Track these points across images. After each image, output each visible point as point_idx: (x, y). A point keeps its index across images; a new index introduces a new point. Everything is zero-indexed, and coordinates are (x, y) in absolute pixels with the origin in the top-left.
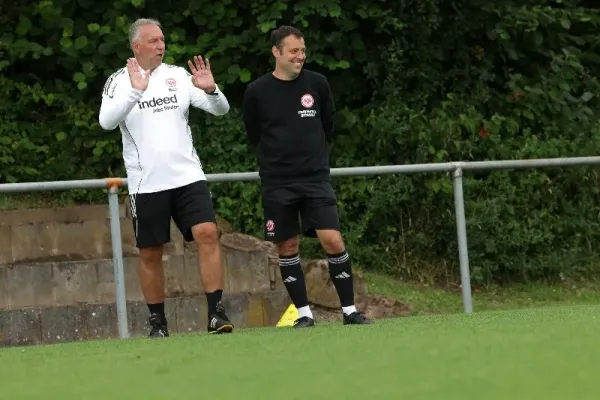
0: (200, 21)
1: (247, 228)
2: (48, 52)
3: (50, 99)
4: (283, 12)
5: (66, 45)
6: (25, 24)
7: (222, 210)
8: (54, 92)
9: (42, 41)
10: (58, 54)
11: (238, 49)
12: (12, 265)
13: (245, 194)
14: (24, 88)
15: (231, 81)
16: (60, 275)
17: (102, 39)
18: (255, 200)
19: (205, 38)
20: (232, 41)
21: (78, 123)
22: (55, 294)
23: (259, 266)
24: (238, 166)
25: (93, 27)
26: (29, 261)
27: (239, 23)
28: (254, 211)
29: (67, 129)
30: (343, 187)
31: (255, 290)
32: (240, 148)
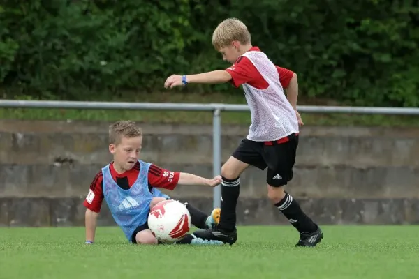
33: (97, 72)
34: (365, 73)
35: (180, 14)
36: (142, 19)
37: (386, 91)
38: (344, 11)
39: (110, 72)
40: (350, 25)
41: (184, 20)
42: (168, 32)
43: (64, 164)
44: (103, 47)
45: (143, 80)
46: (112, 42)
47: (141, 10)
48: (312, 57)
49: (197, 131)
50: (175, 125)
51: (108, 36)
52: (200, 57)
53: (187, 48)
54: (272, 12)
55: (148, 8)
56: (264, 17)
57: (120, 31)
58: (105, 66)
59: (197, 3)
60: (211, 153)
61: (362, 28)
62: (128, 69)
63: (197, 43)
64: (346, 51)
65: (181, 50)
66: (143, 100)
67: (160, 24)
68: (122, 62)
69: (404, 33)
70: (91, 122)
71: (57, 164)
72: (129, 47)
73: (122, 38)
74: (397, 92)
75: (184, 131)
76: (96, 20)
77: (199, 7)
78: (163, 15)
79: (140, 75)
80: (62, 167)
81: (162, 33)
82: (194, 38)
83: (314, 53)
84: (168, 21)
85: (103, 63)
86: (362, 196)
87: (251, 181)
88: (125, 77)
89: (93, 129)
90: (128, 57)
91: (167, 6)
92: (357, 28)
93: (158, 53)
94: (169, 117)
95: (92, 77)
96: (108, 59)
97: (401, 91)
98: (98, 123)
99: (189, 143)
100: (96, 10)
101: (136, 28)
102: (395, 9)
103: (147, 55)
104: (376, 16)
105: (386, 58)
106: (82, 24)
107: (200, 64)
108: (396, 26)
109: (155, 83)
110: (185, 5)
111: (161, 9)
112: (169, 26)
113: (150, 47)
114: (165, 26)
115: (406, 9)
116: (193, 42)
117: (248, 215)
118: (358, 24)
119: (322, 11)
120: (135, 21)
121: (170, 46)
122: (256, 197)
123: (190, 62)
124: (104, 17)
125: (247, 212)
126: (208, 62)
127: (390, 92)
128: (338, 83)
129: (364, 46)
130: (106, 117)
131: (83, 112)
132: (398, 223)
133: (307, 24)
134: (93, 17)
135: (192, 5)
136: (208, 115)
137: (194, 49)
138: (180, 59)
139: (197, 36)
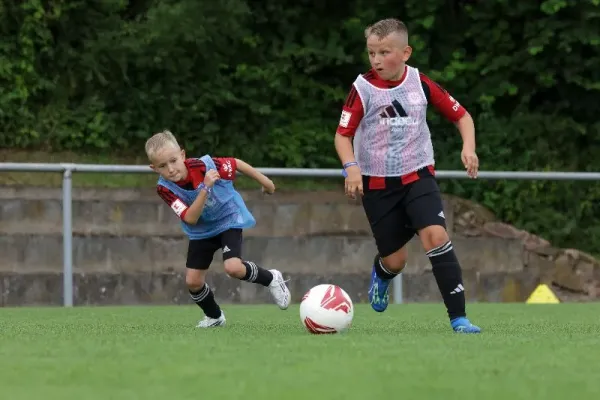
0: (478, 43)
1: (507, 219)
2: (349, 59)
4: (550, 38)
6: (335, 36)
7: (488, 203)
9: (348, 51)
10: (359, 64)
11: (508, 68)
12: (310, 236)
13: (508, 191)
14: (329, 90)
15: (501, 94)
16: (349, 248)
18: (515, 195)
19: (482, 58)
20: (504, 60)
22: (345, 262)
23: (515, 251)
24: (504, 166)
26: (324, 234)
27: (512, 46)
28: (514, 205)
30: (591, 190)
31: (510, 271)
32: (505, 151)
34: (242, 128)
35: (23, 57)
37: (265, 148)
38: (217, 55)
40: (224, 72)
41: (27, 64)
42: (9, 79)
48: (179, 108)
49: (45, 195)
50: (18, 188)
52: (48, 108)
53: (31, 98)
54: (132, 55)
56: (123, 61)
59: (43, 46)
60: (60, 222)
61: (237, 75)
63: (44, 92)
64: (218, 103)
65: (25, 100)
69: (287, 80)
74: (280, 150)
75: (28, 195)
77: (46, 49)
82: (40, 87)
83: (181, 104)
84: (9, 66)
87: (109, 252)
91: (7, 48)
92: (232, 75)
94: (10, 178)
97: (282, 148)
99: (35, 209)
102: (275, 52)
104: (253, 61)
105: (265, 109)
107: (48, 116)
108: (276, 71)
110: (29, 47)
112: (10, 72)
114: (5, 71)
115: (286, 53)
116: (38, 90)
117: (105, 294)
118: (233, 70)
119: (189, 55)
121: (11, 96)
122: (115, 272)
123: (36, 115)
125: (104, 290)
126: (57, 115)
127: (271, 150)
128: (210, 140)
129: (239, 95)
133: (174, 69)
135: (38, 47)
136: (57, 176)
137: (40, 100)
138: (24, 111)
139: (44, 83)
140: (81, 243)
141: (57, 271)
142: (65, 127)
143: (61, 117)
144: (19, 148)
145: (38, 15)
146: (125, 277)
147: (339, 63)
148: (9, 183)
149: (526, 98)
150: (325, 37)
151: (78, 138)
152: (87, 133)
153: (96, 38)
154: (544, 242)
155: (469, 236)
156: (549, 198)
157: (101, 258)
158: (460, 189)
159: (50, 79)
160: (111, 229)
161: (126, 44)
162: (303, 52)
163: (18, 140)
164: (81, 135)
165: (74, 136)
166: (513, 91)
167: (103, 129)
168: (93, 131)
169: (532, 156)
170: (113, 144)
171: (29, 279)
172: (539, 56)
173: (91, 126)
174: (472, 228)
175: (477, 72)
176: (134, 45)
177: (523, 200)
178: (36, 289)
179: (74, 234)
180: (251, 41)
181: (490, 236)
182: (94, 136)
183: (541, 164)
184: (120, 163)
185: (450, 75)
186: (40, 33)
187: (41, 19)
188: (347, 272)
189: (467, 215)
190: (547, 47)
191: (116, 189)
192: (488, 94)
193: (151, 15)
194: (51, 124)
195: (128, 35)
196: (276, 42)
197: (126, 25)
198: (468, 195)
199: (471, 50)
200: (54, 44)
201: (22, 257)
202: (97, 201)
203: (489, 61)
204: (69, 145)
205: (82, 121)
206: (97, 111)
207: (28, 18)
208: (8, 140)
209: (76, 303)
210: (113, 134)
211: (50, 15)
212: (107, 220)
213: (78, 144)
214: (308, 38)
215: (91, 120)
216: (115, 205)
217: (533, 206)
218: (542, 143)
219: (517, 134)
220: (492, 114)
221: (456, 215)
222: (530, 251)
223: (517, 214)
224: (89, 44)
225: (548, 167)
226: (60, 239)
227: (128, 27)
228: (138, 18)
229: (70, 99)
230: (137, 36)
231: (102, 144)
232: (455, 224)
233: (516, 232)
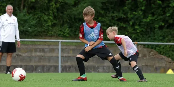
0: (155, 13)
1: (161, 54)
2: (125, 16)
3: (124, 26)
4: (172, 12)
5: (129, 16)
6: (121, 11)
7: (157, 49)
8: (126, 24)
9: (124, 15)
10: (127, 17)
11: (162, 19)
14: (120, 23)
15: (160, 25)
17: (135, 15)
18: (163, 48)
19: (155, 16)
20: (161, 17)
21: (130, 31)
23: (163, 61)
24: (161, 41)
25: (134, 13)
27: (163, 14)
28: (163, 50)
29: (128, 32)
31: (162, 66)
32: (161, 38)
33: (28, 31)
35: (50, 16)
36: (40, 17)
39: (31, 31)
40: (96, 19)
43: (19, 56)
44: (29, 24)
45: (40, 33)
46: (32, 23)
47: (40, 15)
49: (55, 47)
50: (49, 45)
51: (30, 22)
52: (55, 27)
53: (52, 25)
54: (75, 15)
55: (41, 14)
56: (73, 17)
57: (34, 20)
58: (30, 30)
60: (58, 53)
62: (36, 30)
63: (55, 24)
65: (50, 25)
66: (40, 39)
67: (45, 18)
68: (34, 28)
69: (110, 21)
70: (26, 45)
71: (16, 56)
72: (36, 24)
73: (34, 22)
75: (51, 47)
76: (27, 17)
77: (55, 14)
78: (46, 16)
79: (39, 32)
80: (18, 57)
81: (45, 21)
82: (54, 22)
85: (29, 29)
86: (99, 65)
87: (69, 61)
88: (35, 32)
89: (26, 47)
90: (36, 27)
91: (46, 13)
93: (44, 26)
95: (26, 32)
96: (31, 28)
98: (28, 45)
99: (52, 50)
100: (27, 14)
101: (38, 19)
102: (108, 15)
103: (41, 27)
104: (103, 17)
105: (105, 28)
106: (24, 18)
107: (55, 29)
108: (108, 19)
109: (43, 34)
110: (52, 13)
111: (45, 14)
112: (47, 19)
113: (42, 24)
114: (46, 19)
115: (110, 15)
116: (53, 23)
117: (68, 70)
118: (98, 19)
120: (38, 18)
121: (47, 24)
122: (71, 65)
123: (53, 29)
124: (30, 16)
130: (30, 43)
131: (24, 42)
132: (108, 72)
134: (27, 16)
135: (53, 13)
136: (58, 43)
137: (54, 25)
138: (50, 28)
139: (55, 22)
140: (63, 58)
141: (57, 65)
142: (59, 32)
143: (58, 29)
144: (49, 36)
145: (54, 6)
146: (73, 66)
147: (122, 17)
148: (47, 44)
149: (166, 26)
150: (119, 11)
151: (62, 34)
152: (64, 33)
153: (66, 11)
154: (170, 59)
155: (152, 58)
156: (171, 49)
157: (67, 62)
158: (150, 47)
159: (56, 20)
160: (69, 55)
161: (73, 13)
162: (114, 15)
163: (49, 34)
164: (63, 33)
165: (61, 33)
166: (163, 24)
167: (68, 32)
168: (66, 32)
169: (167, 39)
170: (70, 35)
171: (51, 66)
172: (169, 16)
173: (65, 31)
174: (153, 56)
175: (154, 20)
176: (76, 13)
177: (165, 49)
178: (52, 69)
179: (61, 56)
180: (102, 12)
181: (158, 58)
182: (66, 34)
183: (169, 41)
184: (72, 40)
185: (148, 20)
186: (54, 10)
187: (55, 7)
188: (124, 66)
189: (152, 53)
190: (171, 14)
191: (71, 46)
192: (157, 25)
193: (79, 6)
194: (56, 31)
195: (74, 11)
196: (108, 13)
197: (73, 8)
198: (152, 48)
199: (153, 14)
200: (57, 13)
201: (49, 61)
202: (66, 49)
203: (157, 17)
204: (60, 35)
205: (63, 30)
206: (66, 28)
207: (52, 7)
208: (46, 35)
209: (61, 72)
210: (70, 33)
211: (56, 6)
212: (69, 53)
213: (62, 35)
214: (115, 12)
215: (65, 30)
216: (71, 49)
217: (167, 51)
218: (170, 36)
219: (164, 34)
220: (158, 29)
221: (150, 52)
222: (167, 62)
223: (164, 53)
224: (65, 13)
225: (171, 42)
226: (58, 57)
227: (74, 9)
228: (76, 7)
229: (61, 25)
230: (76, 11)
231: (68, 35)
232: (149, 55)
233: (163, 57)
